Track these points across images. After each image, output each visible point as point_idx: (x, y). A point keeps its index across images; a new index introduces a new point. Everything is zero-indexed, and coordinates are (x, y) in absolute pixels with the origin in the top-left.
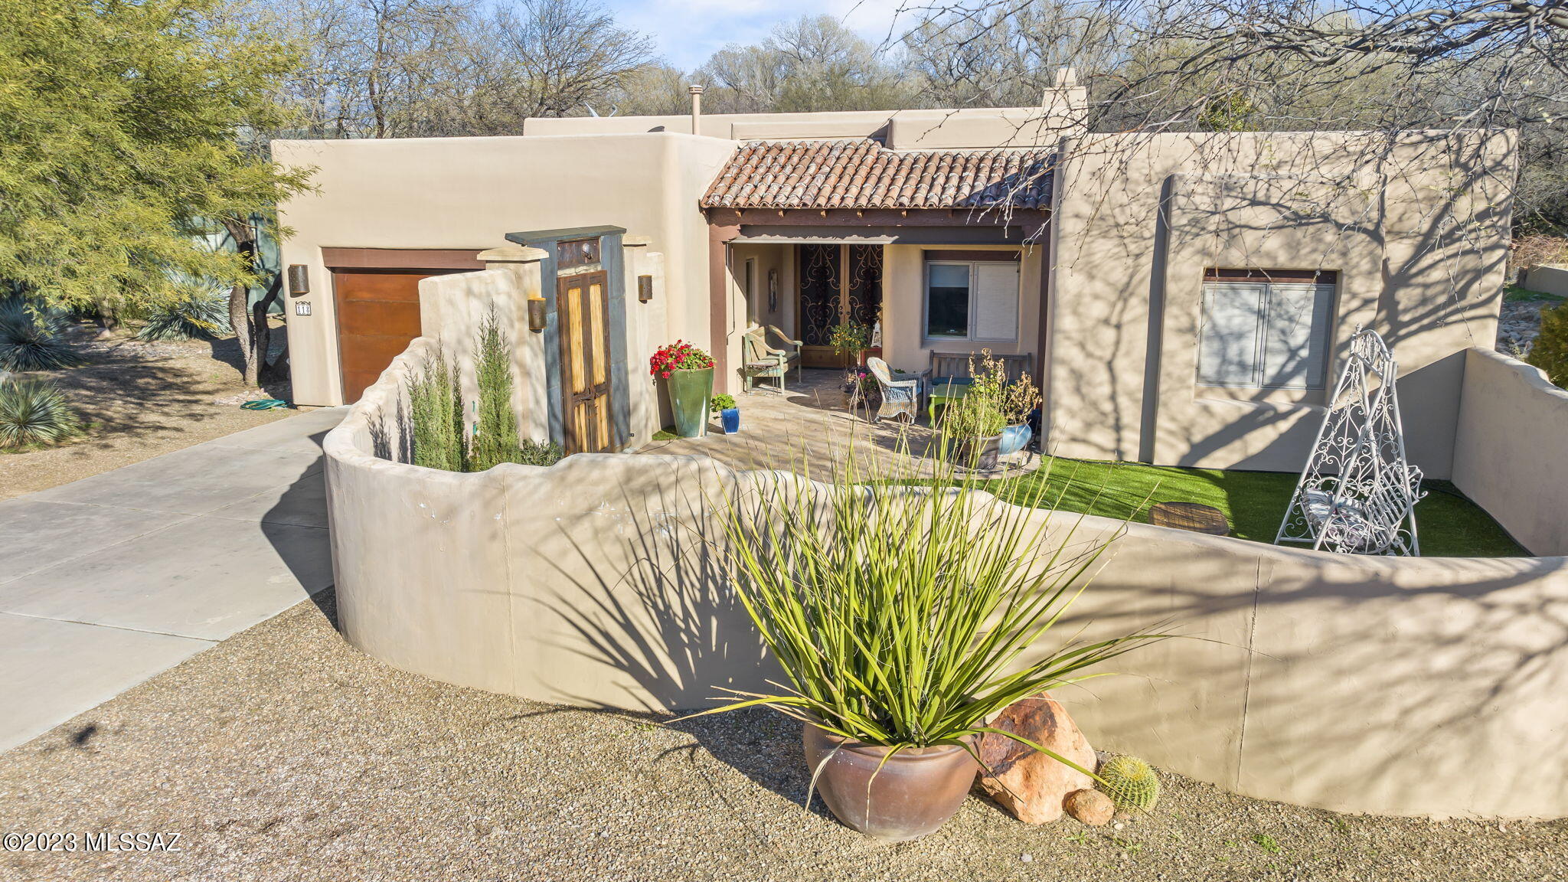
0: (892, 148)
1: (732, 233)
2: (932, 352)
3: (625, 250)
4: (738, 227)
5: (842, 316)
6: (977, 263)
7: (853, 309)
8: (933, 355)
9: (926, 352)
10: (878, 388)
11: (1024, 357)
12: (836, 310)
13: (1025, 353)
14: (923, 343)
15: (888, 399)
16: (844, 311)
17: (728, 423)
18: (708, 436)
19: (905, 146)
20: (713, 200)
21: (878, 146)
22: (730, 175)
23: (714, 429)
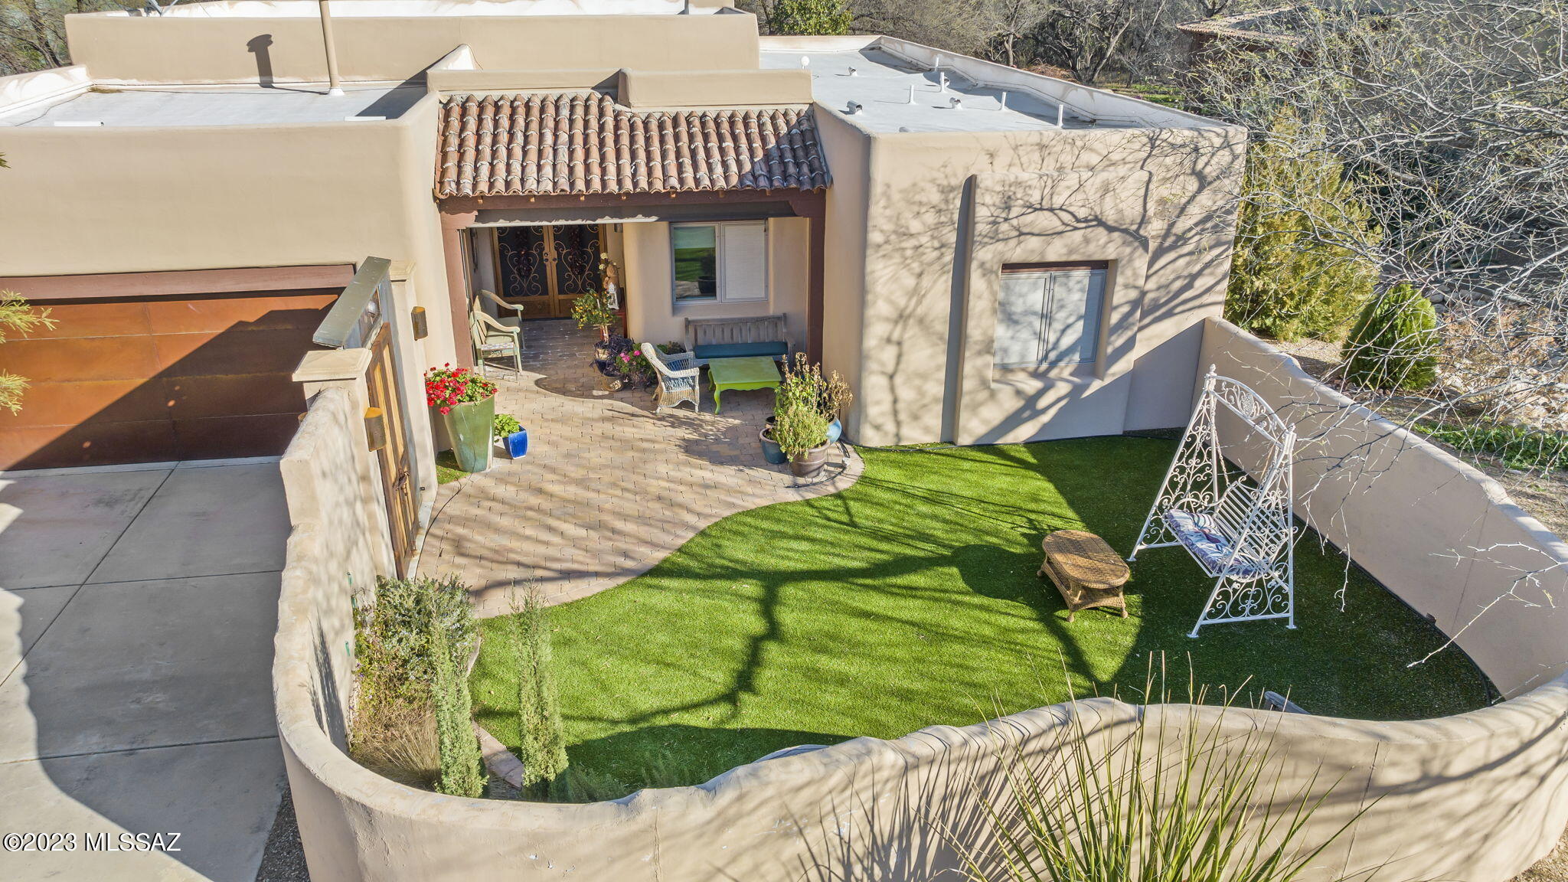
0: (628, 105)
1: (468, 220)
2: (686, 319)
3: (393, 285)
4: (476, 213)
5: (547, 264)
6: (723, 223)
7: (559, 255)
8: (688, 323)
9: (679, 320)
10: (656, 377)
11: (779, 318)
12: (541, 259)
13: (779, 313)
14: (675, 310)
15: (667, 388)
16: (550, 257)
17: (516, 447)
18: (496, 464)
19: (643, 103)
20: (450, 188)
21: (609, 103)
22: (452, 148)
23: (498, 453)
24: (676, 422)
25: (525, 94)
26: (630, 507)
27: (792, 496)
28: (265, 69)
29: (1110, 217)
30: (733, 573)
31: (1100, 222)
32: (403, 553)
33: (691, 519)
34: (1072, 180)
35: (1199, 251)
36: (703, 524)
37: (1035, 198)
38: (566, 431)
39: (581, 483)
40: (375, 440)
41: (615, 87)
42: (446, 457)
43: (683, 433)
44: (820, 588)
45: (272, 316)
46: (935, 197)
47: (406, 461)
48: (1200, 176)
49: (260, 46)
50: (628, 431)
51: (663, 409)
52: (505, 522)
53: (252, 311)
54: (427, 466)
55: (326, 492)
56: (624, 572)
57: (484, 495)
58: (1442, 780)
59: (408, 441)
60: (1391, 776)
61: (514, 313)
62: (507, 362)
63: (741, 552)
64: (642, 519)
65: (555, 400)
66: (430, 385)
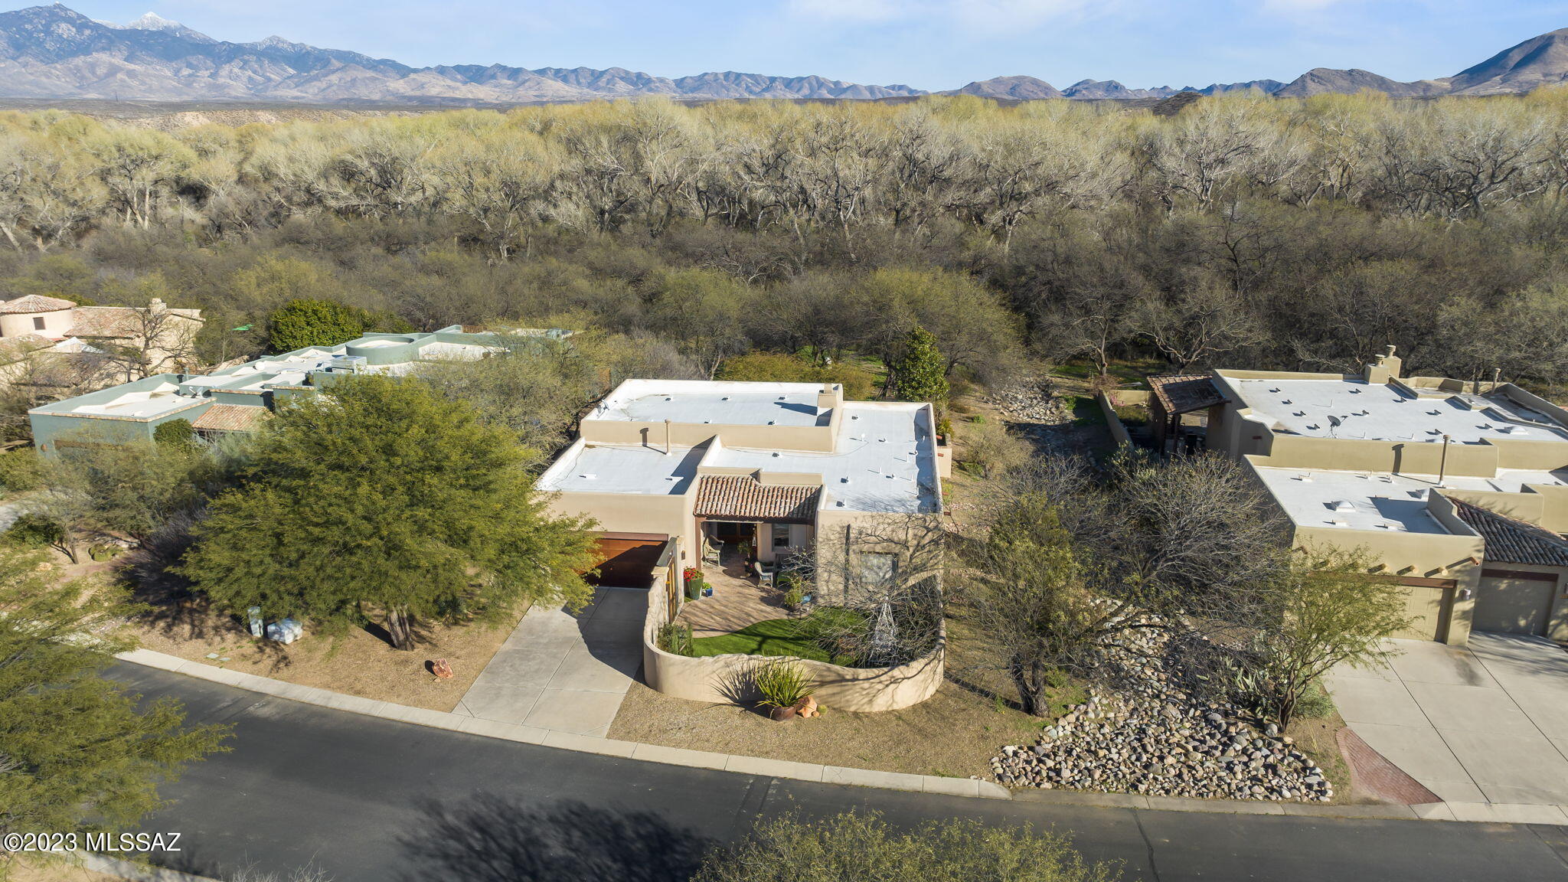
0: (759, 482)
3: (678, 545)
8: (776, 554)
10: (758, 574)
14: (773, 550)
15: (761, 578)
17: (709, 593)
18: (702, 598)
19: (765, 483)
20: (698, 512)
21: (754, 481)
22: (701, 497)
23: (703, 594)
24: (763, 590)
25: (728, 476)
26: (736, 614)
27: (786, 617)
28: (645, 440)
29: (896, 539)
30: (756, 635)
31: (892, 541)
32: (671, 619)
33: (752, 619)
34: (881, 527)
35: (929, 551)
36: (755, 622)
37: (869, 532)
38: (727, 589)
39: (725, 606)
40: (668, 589)
41: (756, 475)
42: (688, 594)
43: (763, 594)
44: (777, 641)
45: (643, 546)
46: (839, 529)
47: (675, 595)
48: (927, 528)
49: (644, 432)
50: (746, 591)
51: (761, 585)
52: (700, 614)
53: (638, 545)
54: (681, 596)
55: (657, 600)
56: (727, 631)
57: (696, 606)
58: (858, 680)
59: (676, 588)
60: (848, 677)
61: (720, 544)
62: (715, 562)
63: (762, 630)
64: (739, 619)
65: (727, 578)
66: (685, 573)
